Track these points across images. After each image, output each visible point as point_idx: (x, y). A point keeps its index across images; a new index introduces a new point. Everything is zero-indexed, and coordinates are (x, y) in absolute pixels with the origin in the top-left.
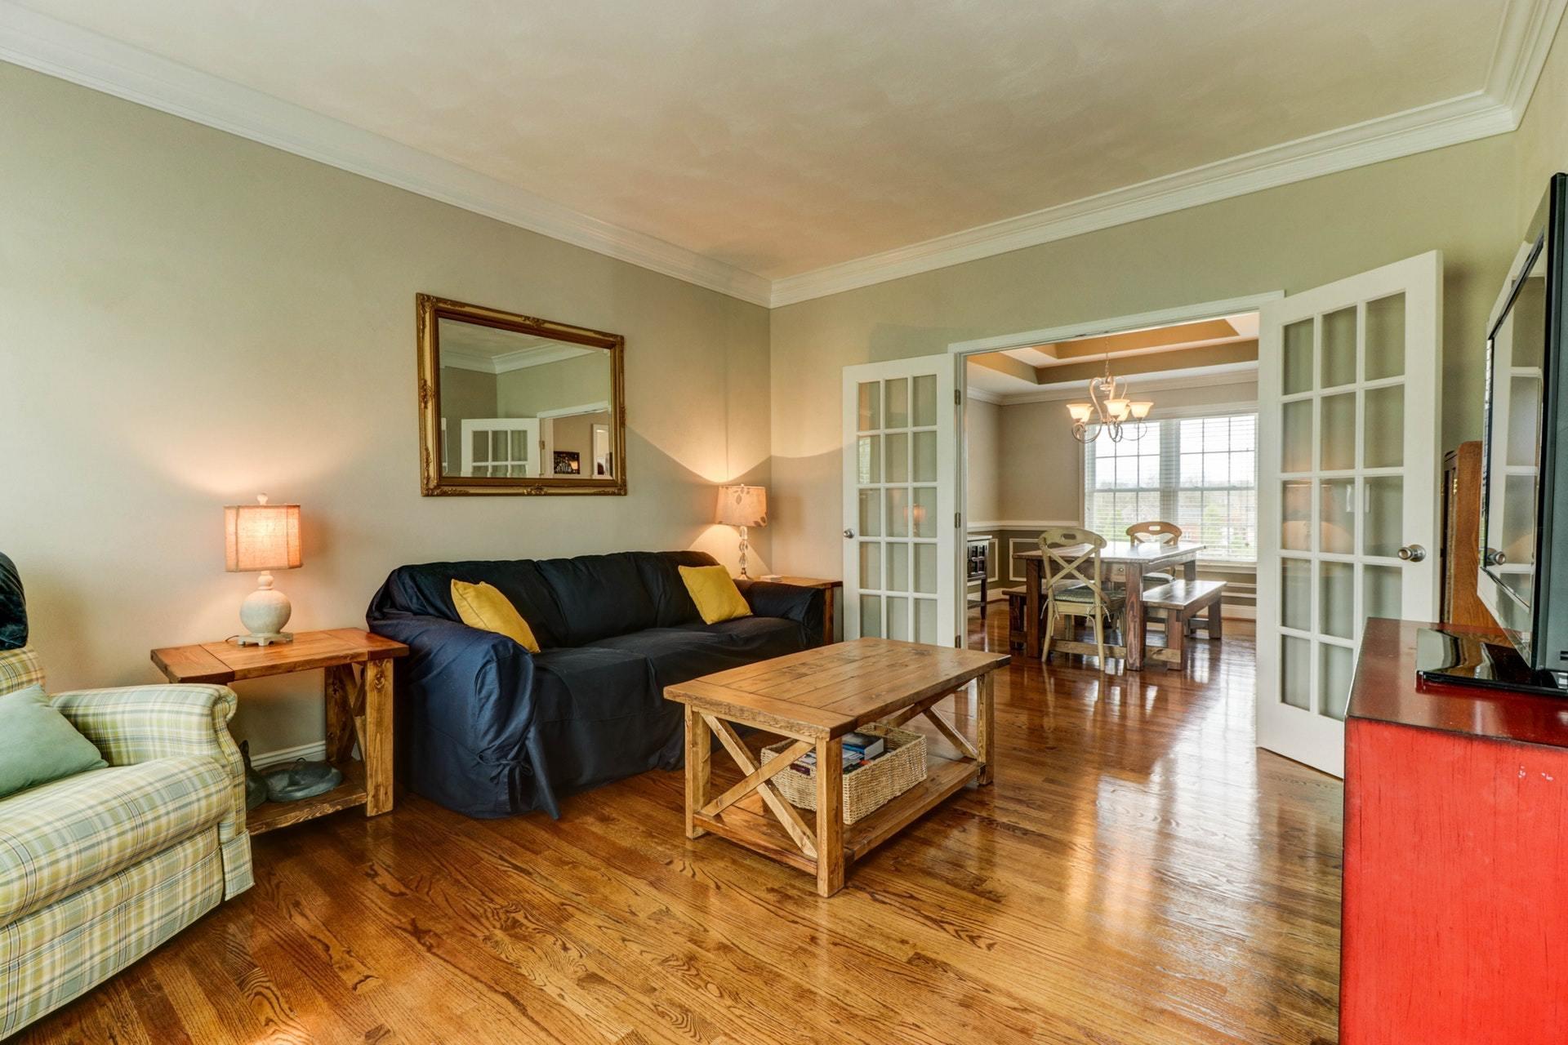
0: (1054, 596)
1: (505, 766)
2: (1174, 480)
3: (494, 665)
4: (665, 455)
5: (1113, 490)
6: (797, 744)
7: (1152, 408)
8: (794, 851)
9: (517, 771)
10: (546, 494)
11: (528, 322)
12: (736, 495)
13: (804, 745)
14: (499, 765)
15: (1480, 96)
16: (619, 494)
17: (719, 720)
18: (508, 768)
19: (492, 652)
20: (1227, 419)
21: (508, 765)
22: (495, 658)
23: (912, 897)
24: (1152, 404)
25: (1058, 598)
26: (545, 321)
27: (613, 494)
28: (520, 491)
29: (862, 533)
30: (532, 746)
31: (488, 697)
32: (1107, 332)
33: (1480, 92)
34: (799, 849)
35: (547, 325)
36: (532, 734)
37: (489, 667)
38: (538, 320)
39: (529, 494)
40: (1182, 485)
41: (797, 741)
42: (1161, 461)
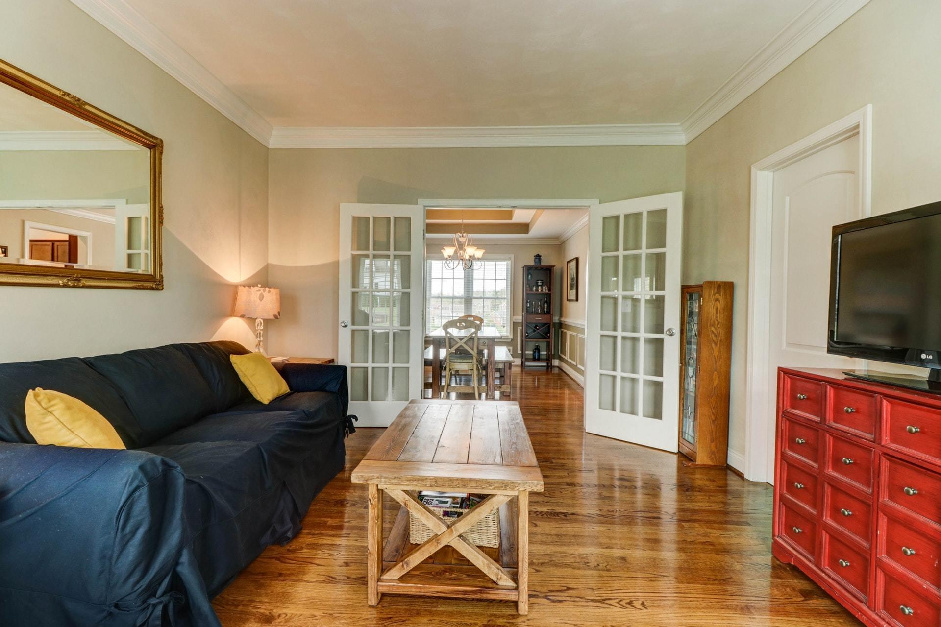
0: (450, 360)
1: (155, 606)
2: (471, 293)
3: (144, 490)
4: (195, 255)
5: (441, 297)
6: (494, 499)
7: (484, 253)
8: (490, 585)
9: (171, 606)
10: (83, 287)
11: (67, 98)
12: (259, 293)
13: (502, 498)
14: (148, 607)
15: (678, 126)
16: (157, 289)
17: (406, 492)
18: (160, 608)
19: (141, 475)
20: (494, 263)
21: (159, 603)
22: (145, 482)
23: (568, 589)
24: (484, 251)
25: (452, 361)
26: (87, 104)
27: (152, 289)
28: (55, 281)
29: (353, 324)
30: (186, 570)
31: (134, 532)
32: (500, 207)
33: (679, 124)
34: (494, 582)
35: (87, 107)
36: (185, 558)
37: (137, 494)
38: (79, 100)
39: (65, 286)
40: (475, 296)
41: (494, 495)
42: (464, 282)
